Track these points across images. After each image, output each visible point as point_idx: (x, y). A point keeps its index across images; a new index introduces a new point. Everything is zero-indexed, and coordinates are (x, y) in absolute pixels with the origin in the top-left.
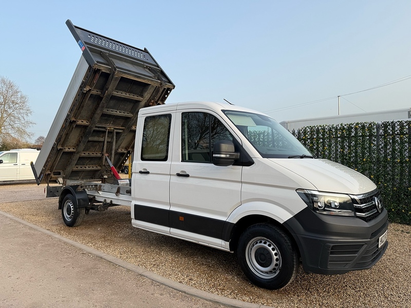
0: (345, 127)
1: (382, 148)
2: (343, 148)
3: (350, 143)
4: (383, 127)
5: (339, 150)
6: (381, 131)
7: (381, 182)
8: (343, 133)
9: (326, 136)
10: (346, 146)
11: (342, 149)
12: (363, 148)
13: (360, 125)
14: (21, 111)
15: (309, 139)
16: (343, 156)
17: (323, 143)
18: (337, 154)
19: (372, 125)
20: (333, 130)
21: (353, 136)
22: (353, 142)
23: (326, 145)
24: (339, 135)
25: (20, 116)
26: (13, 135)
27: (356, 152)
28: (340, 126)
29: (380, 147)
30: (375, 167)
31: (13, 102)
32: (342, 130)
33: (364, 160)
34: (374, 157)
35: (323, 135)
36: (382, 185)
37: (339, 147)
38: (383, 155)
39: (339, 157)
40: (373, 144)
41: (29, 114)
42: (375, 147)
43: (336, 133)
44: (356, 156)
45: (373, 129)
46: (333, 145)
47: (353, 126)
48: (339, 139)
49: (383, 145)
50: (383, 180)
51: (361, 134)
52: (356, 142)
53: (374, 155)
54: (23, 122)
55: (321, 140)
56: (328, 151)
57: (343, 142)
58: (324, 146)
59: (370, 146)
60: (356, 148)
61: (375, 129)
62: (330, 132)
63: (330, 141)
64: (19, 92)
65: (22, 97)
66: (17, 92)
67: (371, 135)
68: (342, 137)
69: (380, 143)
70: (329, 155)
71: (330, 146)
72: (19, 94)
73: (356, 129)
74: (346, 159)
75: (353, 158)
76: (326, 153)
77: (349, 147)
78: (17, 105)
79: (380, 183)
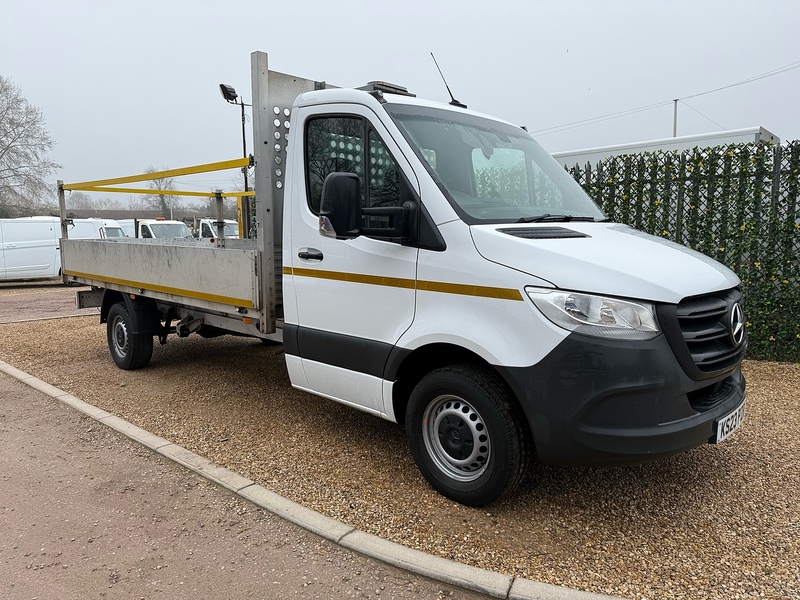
0: (704, 155)
1: (784, 201)
2: (695, 202)
3: (712, 191)
4: (788, 154)
5: (687, 208)
6: (785, 162)
7: (776, 276)
8: (697, 168)
9: (660, 175)
10: (702, 199)
11: (692, 204)
12: (742, 202)
13: (737, 151)
14: (30, 140)
15: (621, 183)
16: (694, 220)
17: (653, 191)
18: (682, 217)
19: (766, 148)
20: (676, 162)
21: (720, 176)
22: (720, 189)
23: (659, 197)
24: (688, 175)
25: (28, 151)
26: (17, 189)
27: (725, 212)
28: (691, 152)
29: (781, 198)
30: (765, 245)
31: (12, 122)
32: (696, 162)
33: (743, 228)
34: (765, 221)
35: (653, 174)
36: (777, 282)
37: (688, 200)
38: (785, 216)
39: (687, 222)
40: (765, 192)
41: (47, 148)
42: (768, 199)
43: (683, 168)
44: (724, 220)
45: (768, 158)
46: (673, 197)
47: (721, 153)
48: (688, 183)
49: (786, 194)
50: (780, 273)
51: (737, 170)
52: (725, 188)
53: (765, 218)
54: (36, 163)
55: (648, 186)
56: (662, 210)
57: (696, 189)
58: (653, 199)
59: (758, 197)
60: (724, 203)
61: (772, 158)
62: (668, 168)
63: (668, 187)
64: (21, 101)
65: (29, 112)
66: (19, 101)
67: (761, 173)
68: (696, 178)
69: (781, 190)
70: (664, 219)
71: (666, 199)
72: (23, 106)
73: (728, 158)
74: (701, 227)
75: (718, 225)
76: (658, 214)
77: (710, 200)
78: (21, 129)
79: (773, 278)
